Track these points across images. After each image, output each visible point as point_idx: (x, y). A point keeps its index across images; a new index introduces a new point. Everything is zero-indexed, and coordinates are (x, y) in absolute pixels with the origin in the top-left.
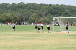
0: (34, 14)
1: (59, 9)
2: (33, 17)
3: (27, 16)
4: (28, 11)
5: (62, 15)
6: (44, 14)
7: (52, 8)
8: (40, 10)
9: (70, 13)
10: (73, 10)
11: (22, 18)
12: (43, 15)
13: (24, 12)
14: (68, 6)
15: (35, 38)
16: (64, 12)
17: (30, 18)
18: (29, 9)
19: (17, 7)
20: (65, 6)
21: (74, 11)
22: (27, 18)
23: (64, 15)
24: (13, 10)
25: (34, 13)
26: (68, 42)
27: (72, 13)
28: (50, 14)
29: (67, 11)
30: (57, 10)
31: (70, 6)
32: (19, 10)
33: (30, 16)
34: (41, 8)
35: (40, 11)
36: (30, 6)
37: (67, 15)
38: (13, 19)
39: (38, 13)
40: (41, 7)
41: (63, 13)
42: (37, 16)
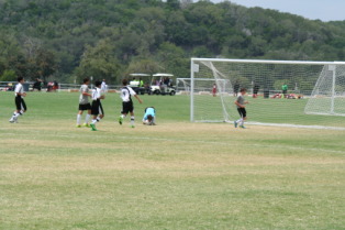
0: (102, 41)
1: (210, 21)
2: (97, 54)
3: (72, 51)
4: (76, 30)
5: (226, 49)
6: (145, 45)
7: (182, 18)
8: (127, 24)
9: (258, 40)
10: (273, 30)
11: (48, 60)
12: (143, 48)
13: (57, 33)
14: (251, 10)
15: (119, 150)
16: (234, 38)
17: (84, 60)
18: (78, 19)
19: (23, 10)
20: (236, 8)
21: (274, 35)
22: (71, 58)
23: (234, 50)
24: (9, 22)
25: (100, 37)
26: (261, 167)
27: (269, 41)
28: (172, 46)
29: (248, 32)
30: (203, 27)
31: (258, 9)
32: (33, 23)
33: (83, 49)
34: (131, 16)
35: (128, 28)
36: (85, 7)
37: (248, 50)
38: (6, 65)
39: (118, 38)
40: (132, 11)
41: (229, 39)
42: (114, 50)
